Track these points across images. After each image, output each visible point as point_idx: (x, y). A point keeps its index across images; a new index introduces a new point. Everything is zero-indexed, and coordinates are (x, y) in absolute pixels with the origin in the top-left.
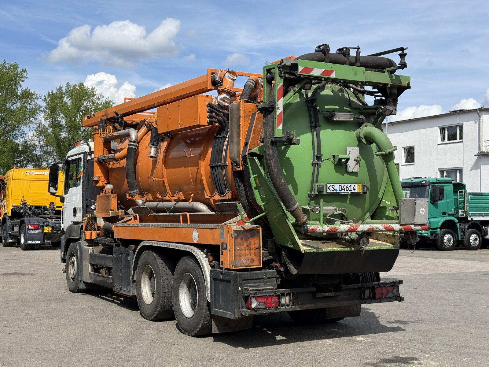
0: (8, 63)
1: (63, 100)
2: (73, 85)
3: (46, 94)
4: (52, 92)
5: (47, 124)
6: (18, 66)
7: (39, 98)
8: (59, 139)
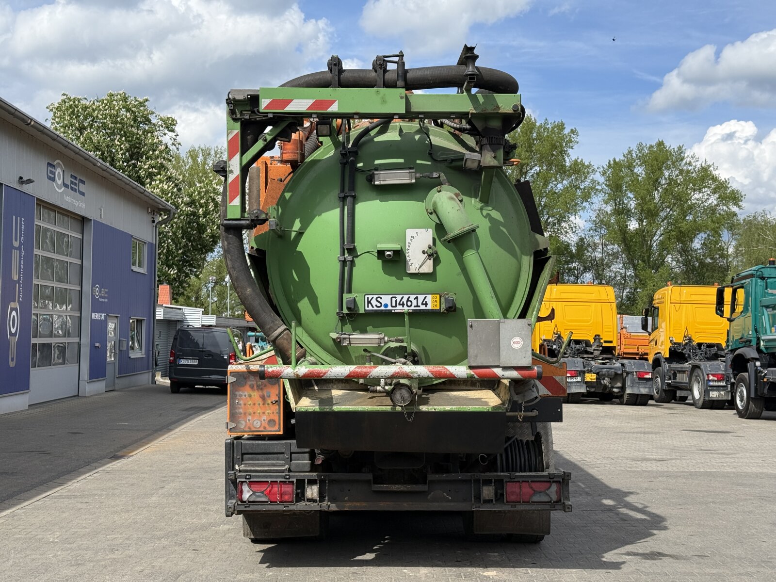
0: (551, 123)
1: (632, 171)
2: (648, 146)
3: (605, 164)
4: (614, 160)
5: (609, 209)
6: (565, 126)
7: (598, 170)
8: (625, 232)
